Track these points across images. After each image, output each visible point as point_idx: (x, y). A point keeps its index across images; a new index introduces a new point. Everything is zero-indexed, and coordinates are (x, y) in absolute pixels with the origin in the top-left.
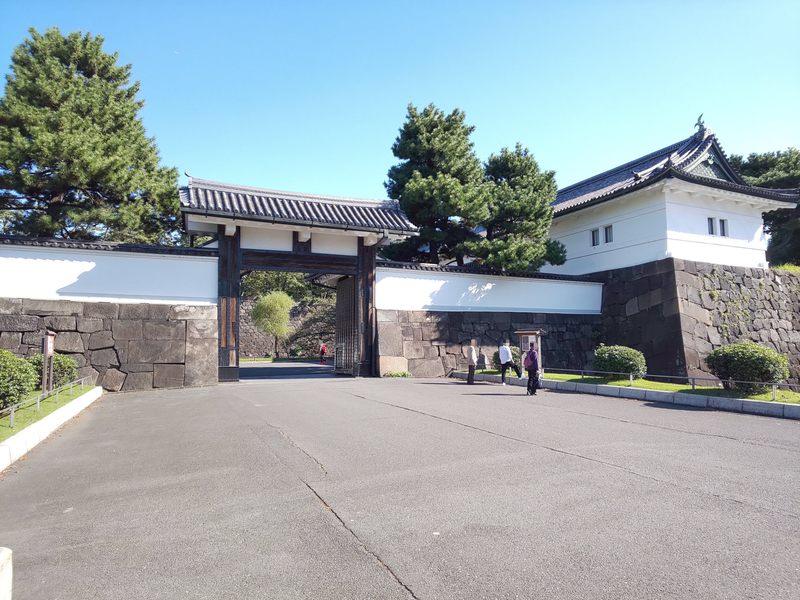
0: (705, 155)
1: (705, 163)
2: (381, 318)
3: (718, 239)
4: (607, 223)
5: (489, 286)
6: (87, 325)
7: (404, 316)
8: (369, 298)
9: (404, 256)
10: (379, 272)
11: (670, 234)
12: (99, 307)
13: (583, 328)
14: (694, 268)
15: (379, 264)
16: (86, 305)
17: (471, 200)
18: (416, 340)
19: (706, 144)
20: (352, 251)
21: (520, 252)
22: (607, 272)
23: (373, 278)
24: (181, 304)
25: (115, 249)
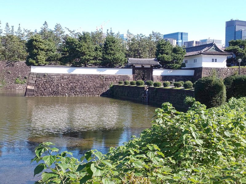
0: (213, 47)
1: (213, 49)
2: (154, 77)
3: (214, 63)
4: (196, 59)
5: (172, 71)
6: (119, 78)
7: (157, 76)
8: (152, 74)
9: (157, 67)
10: (154, 70)
11: (203, 63)
12: (120, 75)
13: (189, 78)
14: (207, 69)
15: (154, 68)
16: (119, 75)
17: (168, 59)
18: (159, 80)
19: (213, 45)
20: (150, 67)
21: (176, 66)
22: (195, 68)
23: (153, 71)
24: (129, 75)
25: (121, 68)
